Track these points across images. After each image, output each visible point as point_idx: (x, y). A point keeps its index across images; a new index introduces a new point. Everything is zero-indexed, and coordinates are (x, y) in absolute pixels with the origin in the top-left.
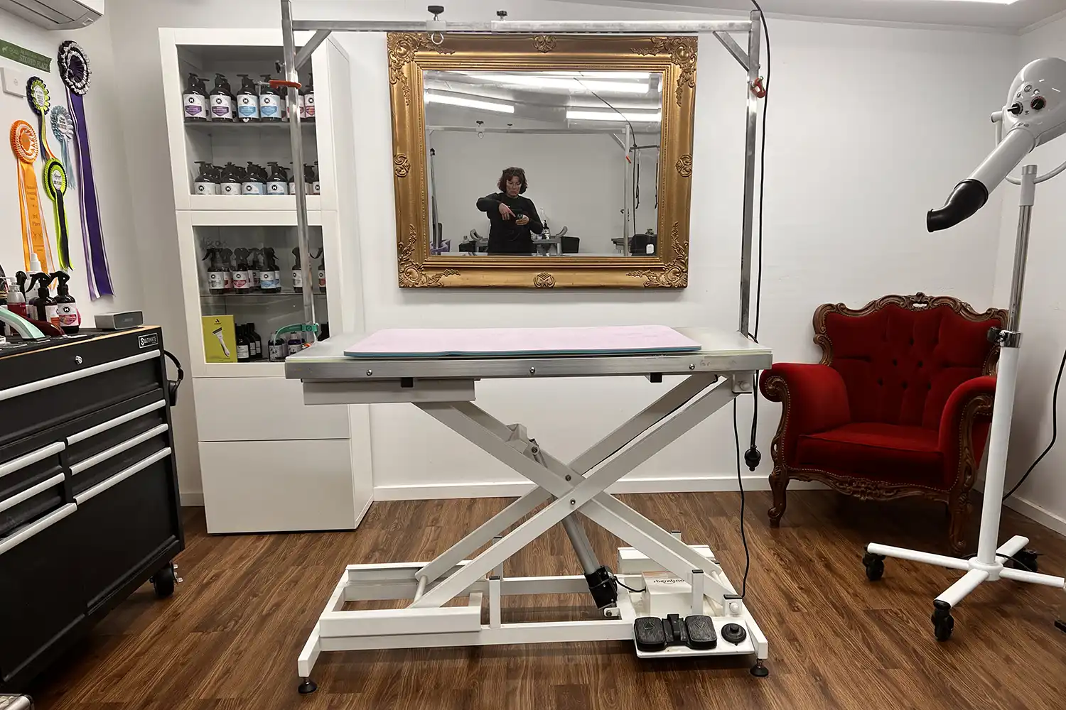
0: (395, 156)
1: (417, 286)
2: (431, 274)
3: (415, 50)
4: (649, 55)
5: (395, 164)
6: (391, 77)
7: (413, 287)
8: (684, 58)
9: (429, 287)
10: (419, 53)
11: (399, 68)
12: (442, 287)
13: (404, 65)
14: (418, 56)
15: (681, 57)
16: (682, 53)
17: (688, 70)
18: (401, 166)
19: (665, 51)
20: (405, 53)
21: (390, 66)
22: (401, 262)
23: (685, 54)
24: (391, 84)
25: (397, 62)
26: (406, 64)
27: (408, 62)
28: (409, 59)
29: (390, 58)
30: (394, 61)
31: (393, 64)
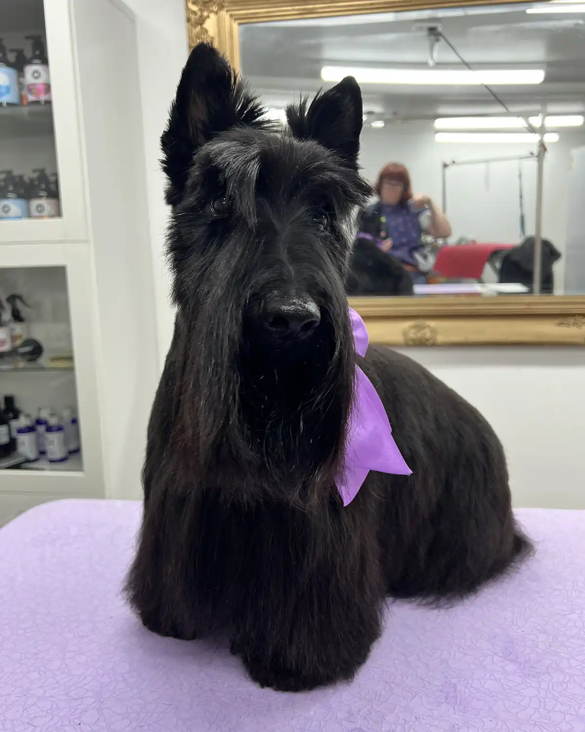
11: (201, 21)
21: (189, 20)
25: (199, 13)
26: (212, 16)
27: (216, 13)
28: (217, 8)
29: (187, 9)
30: (195, 13)
31: (193, 17)
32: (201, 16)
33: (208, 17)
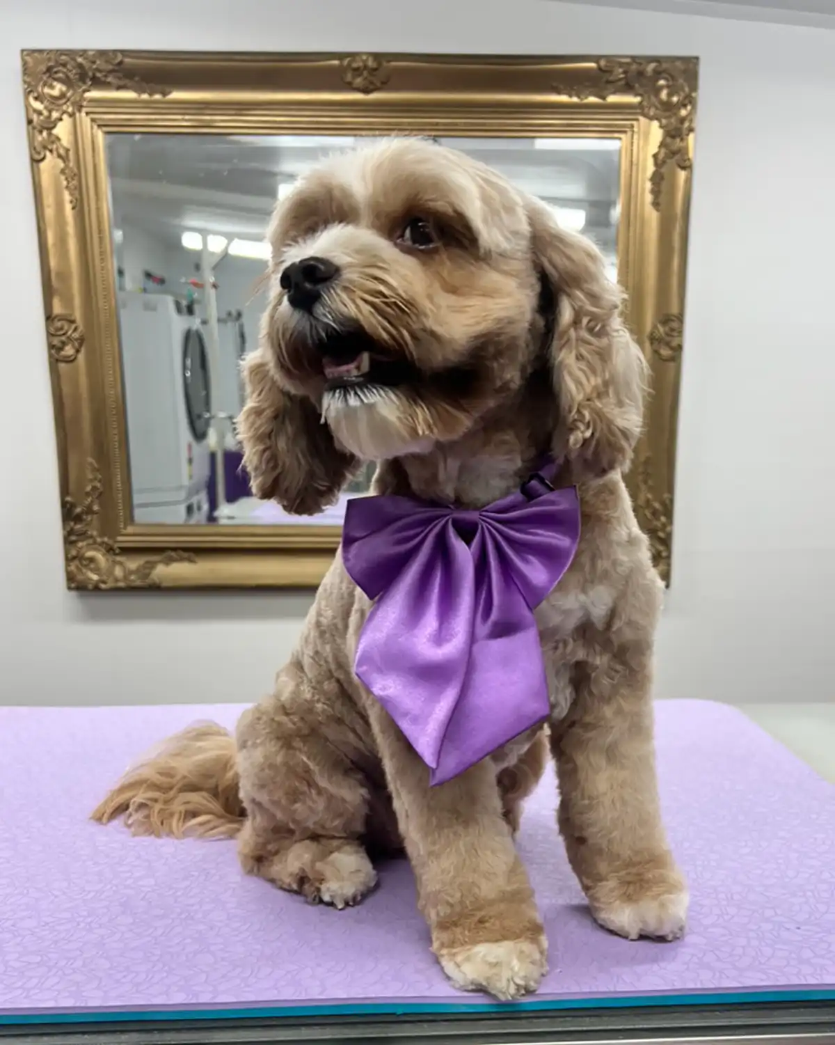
0: (49, 318)
1: (103, 586)
2: (133, 563)
3: (84, 87)
4: (592, 99)
5: (50, 335)
6: (32, 147)
7: (96, 588)
8: (668, 107)
9: (131, 590)
10: (95, 94)
11: (49, 126)
12: (156, 589)
13: (61, 119)
14: (92, 100)
15: (662, 103)
16: (664, 95)
17: (676, 133)
18: (63, 338)
19: (628, 88)
20: (63, 95)
21: (30, 122)
22: (70, 540)
23: (670, 95)
24: (35, 161)
25: (45, 113)
26: (66, 119)
27: (72, 115)
28: (72, 109)
29: (28, 106)
30: (40, 113)
31: (35, 117)
32: (49, 118)
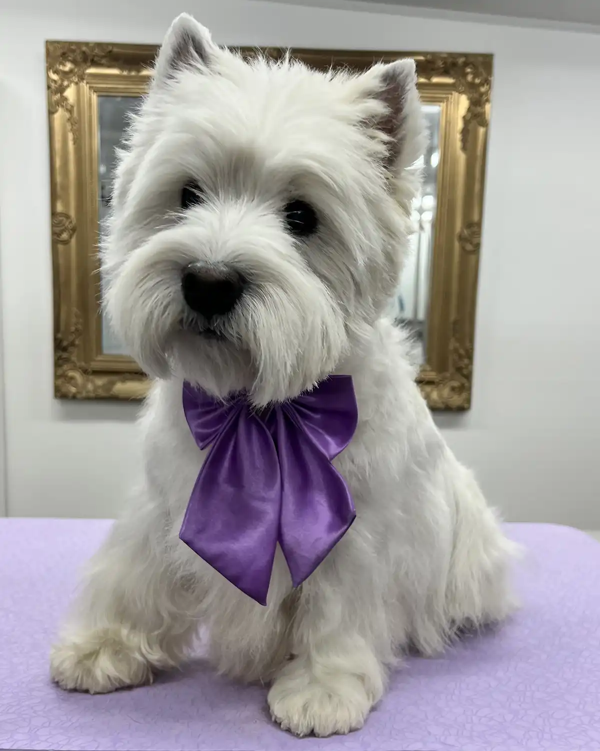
0: (54, 214)
1: (79, 396)
2: (100, 381)
3: (86, 66)
4: (422, 80)
5: (53, 225)
6: (50, 104)
7: (74, 397)
8: (472, 86)
9: (99, 399)
10: (93, 70)
11: (61, 90)
12: (115, 399)
14: (90, 75)
15: (468, 83)
16: (469, 78)
17: (479, 102)
18: (62, 227)
19: (445, 73)
20: (72, 71)
21: (49, 87)
22: (58, 363)
23: (474, 78)
24: (51, 113)
25: (59, 82)
26: (73, 86)
27: (77, 84)
28: (77, 80)
29: (48, 77)
30: (55, 81)
31: (53, 85)
32: (61, 85)
33: (68, 86)
